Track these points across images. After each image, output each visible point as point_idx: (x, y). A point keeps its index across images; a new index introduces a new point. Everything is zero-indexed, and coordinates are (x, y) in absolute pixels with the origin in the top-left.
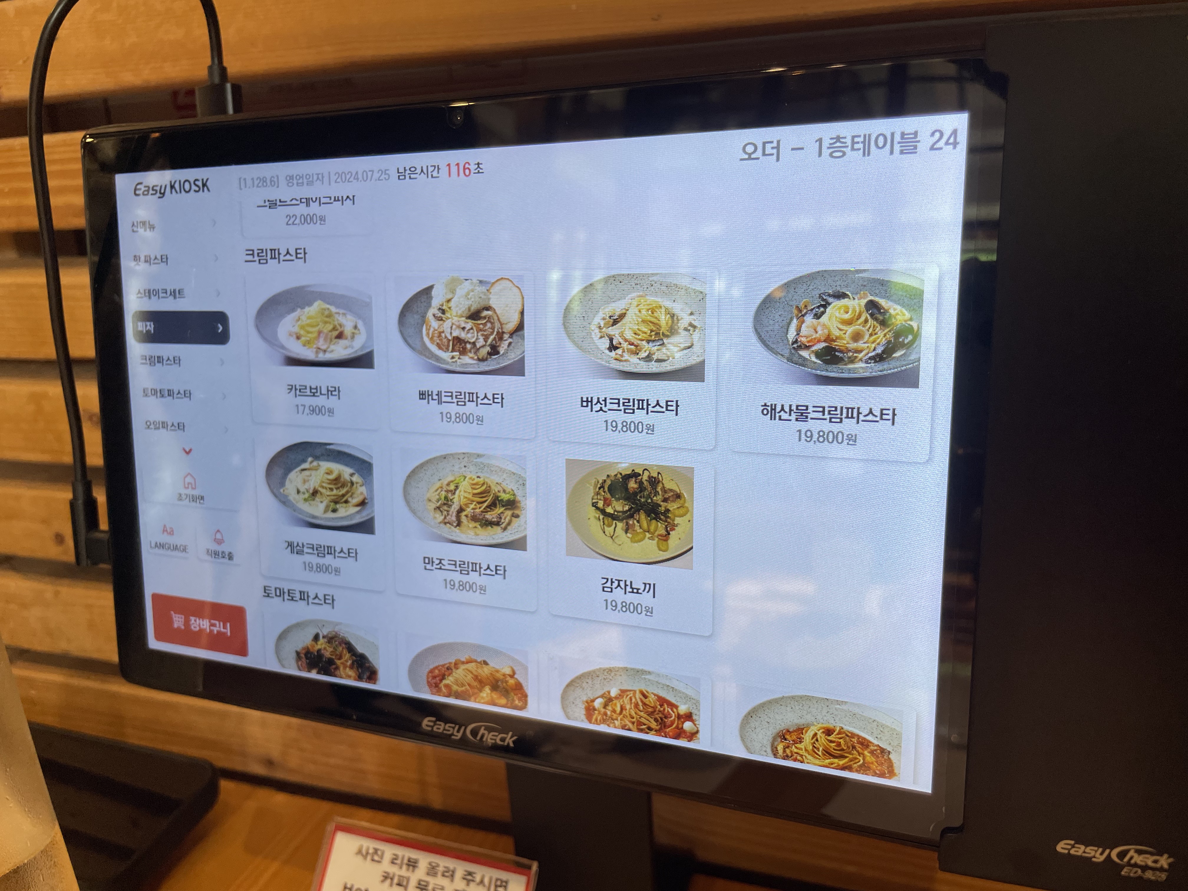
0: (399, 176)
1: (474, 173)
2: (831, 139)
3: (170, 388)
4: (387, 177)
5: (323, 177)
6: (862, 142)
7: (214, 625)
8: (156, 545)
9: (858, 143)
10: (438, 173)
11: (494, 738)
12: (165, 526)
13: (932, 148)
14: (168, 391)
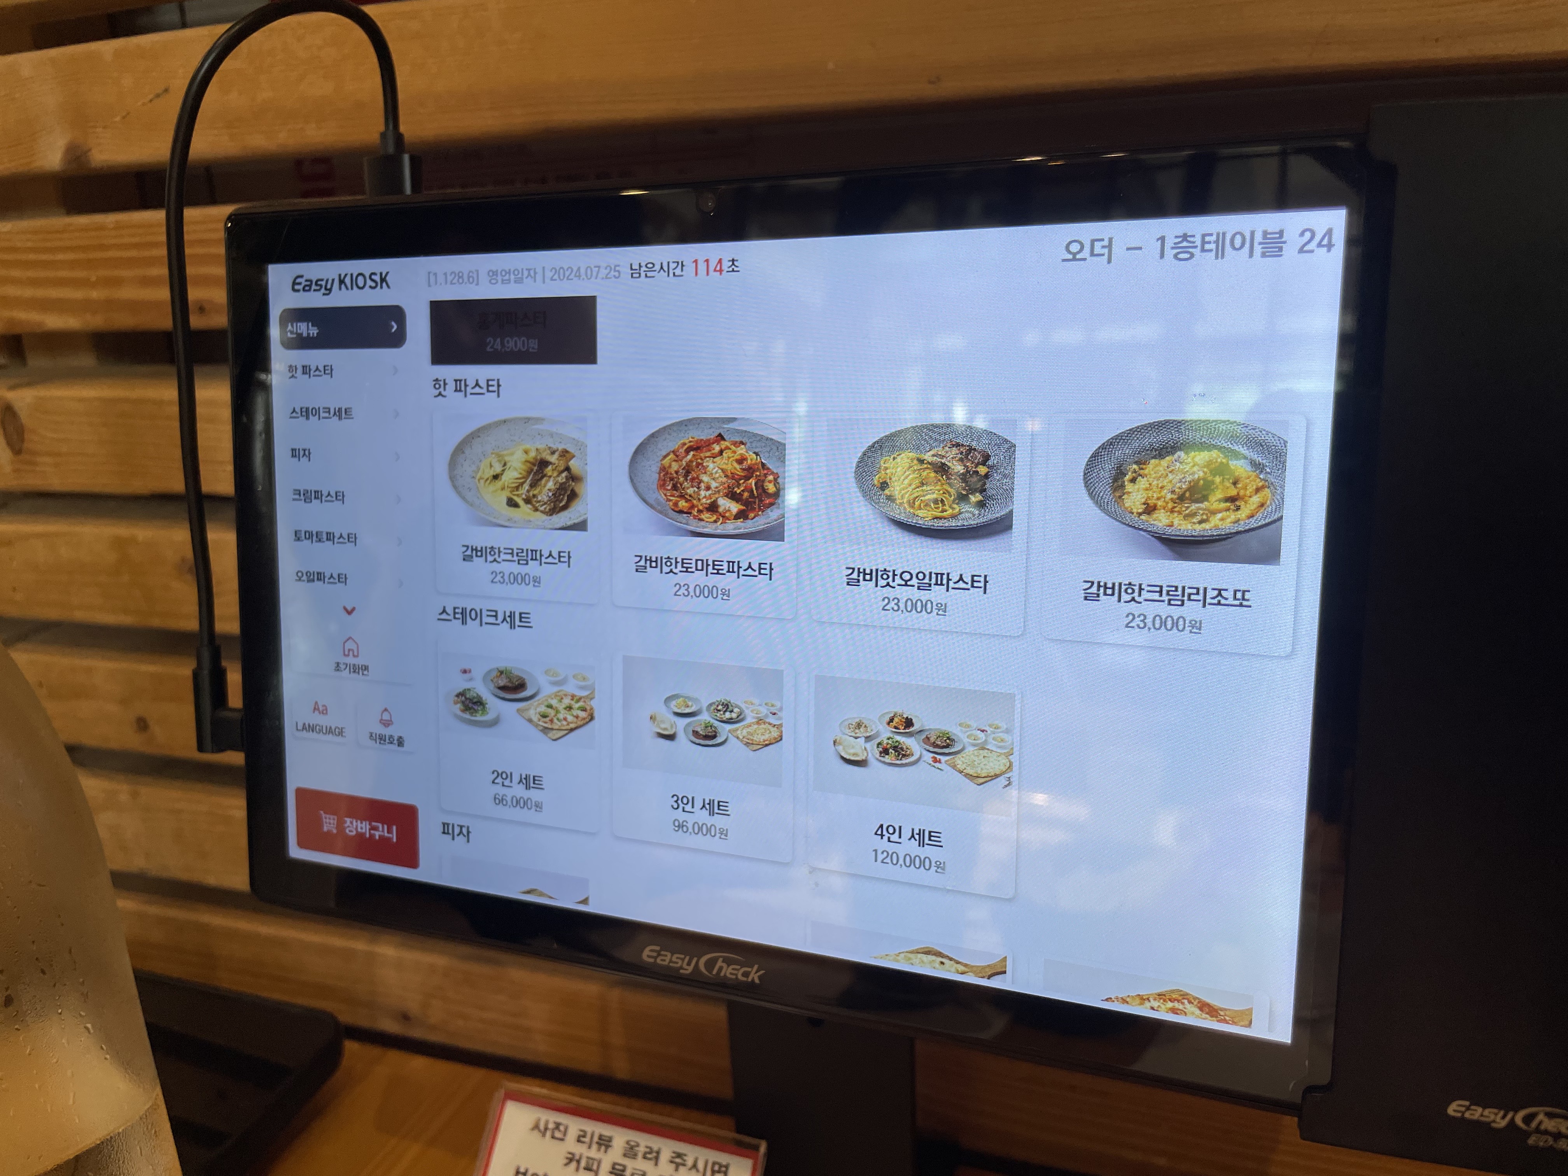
0: (632, 274)
1: (728, 272)
2: (1176, 237)
3: (329, 530)
4: (617, 274)
5: (535, 273)
6: (1214, 242)
7: (375, 829)
8: (304, 728)
9: (1209, 243)
10: (682, 270)
11: (735, 972)
12: (316, 703)
13: (1301, 251)
14: (327, 533)
